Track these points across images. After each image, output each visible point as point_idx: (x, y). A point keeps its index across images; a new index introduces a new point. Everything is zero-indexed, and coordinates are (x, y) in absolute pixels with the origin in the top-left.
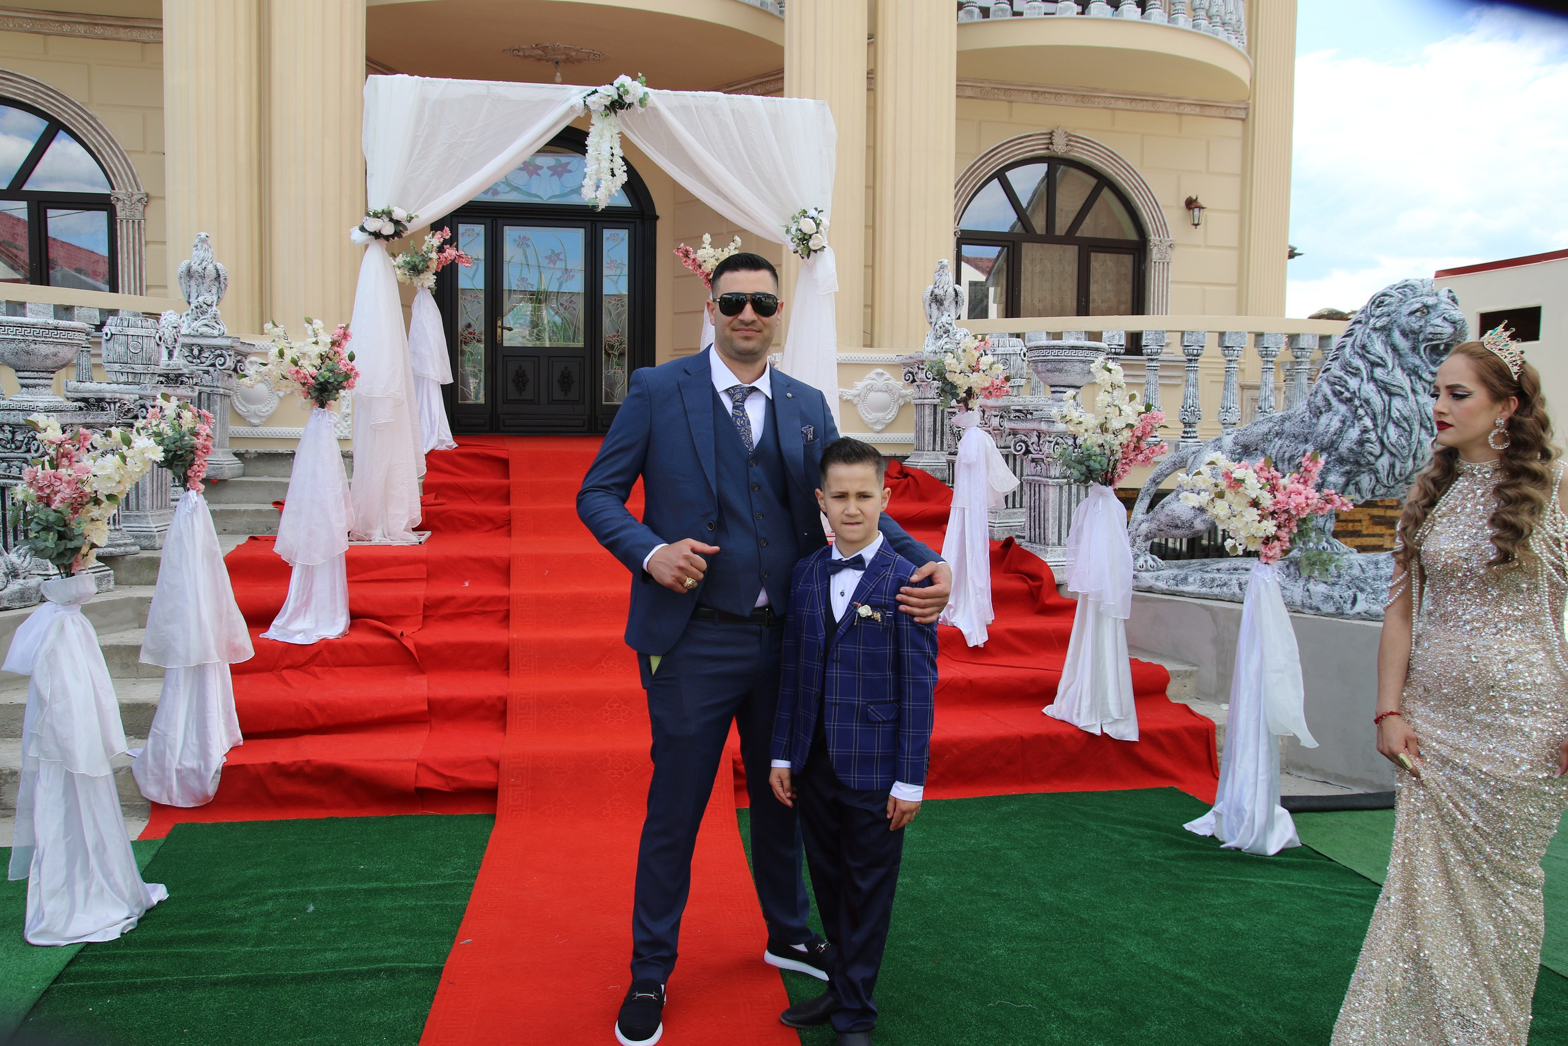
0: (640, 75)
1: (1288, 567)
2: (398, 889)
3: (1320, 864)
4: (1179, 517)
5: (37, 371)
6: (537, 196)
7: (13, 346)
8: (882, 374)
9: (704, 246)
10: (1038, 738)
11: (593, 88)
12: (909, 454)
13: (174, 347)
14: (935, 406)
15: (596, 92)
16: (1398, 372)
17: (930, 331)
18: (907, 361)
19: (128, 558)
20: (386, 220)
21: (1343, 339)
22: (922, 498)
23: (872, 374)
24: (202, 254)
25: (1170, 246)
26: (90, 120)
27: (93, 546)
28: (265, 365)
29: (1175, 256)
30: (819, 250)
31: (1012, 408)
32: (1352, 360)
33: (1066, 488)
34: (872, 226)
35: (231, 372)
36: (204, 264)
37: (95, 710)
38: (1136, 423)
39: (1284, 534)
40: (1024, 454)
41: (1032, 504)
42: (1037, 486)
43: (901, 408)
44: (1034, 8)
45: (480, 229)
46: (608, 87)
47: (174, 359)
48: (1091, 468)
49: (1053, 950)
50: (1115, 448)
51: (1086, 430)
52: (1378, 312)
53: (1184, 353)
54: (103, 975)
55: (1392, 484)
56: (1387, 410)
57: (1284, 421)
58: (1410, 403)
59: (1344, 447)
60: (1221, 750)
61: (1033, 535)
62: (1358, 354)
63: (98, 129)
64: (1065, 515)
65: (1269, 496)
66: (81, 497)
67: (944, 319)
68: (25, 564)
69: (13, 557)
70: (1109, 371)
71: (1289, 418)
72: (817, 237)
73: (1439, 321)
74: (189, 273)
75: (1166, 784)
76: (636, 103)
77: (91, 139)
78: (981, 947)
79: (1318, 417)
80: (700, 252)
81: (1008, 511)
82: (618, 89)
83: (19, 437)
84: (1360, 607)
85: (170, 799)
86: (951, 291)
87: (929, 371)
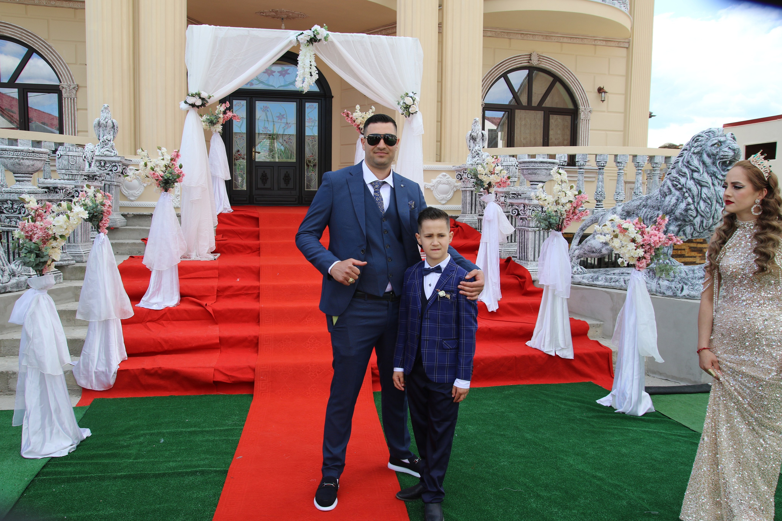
0: (325, 25)
1: (649, 272)
2: (205, 431)
3: (665, 421)
4: (594, 247)
5: (24, 174)
6: (272, 86)
7: (12, 161)
8: (445, 175)
9: (356, 111)
10: (523, 357)
11: (301, 32)
12: (459, 215)
14: (472, 191)
15: (302, 33)
16: (705, 175)
17: (470, 154)
18: (458, 169)
19: (70, 267)
20: (198, 98)
21: (678, 158)
22: (465, 237)
23: (440, 175)
24: (105, 115)
25: (590, 111)
26: (49, 48)
28: (137, 170)
29: (592, 116)
30: (414, 113)
31: (511, 192)
32: (682, 169)
33: (538, 232)
34: (440, 101)
35: (120, 174)
36: (107, 120)
37: (55, 342)
38: (573, 200)
39: (648, 256)
40: (517, 215)
41: (521, 241)
42: (523, 231)
43: (455, 192)
45: (244, 103)
46: (309, 31)
47: (92, 167)
48: (551, 223)
49: (531, 463)
50: (563, 213)
51: (548, 204)
52: (696, 144)
53: (597, 165)
54: (60, 473)
55: (702, 231)
56: (700, 194)
57: (647, 199)
58: (711, 190)
59: (678, 212)
60: (615, 364)
61: (521, 256)
62: (685, 166)
63: (53, 52)
64: (537, 246)
65: (640, 237)
66: (47, 236)
67: (477, 148)
68: (19, 270)
69: (12, 266)
70: (560, 174)
71: (650, 198)
72: (413, 106)
73: (726, 149)
74: (99, 125)
75: (587, 381)
76: (323, 39)
77: (49, 57)
78: (496, 461)
79: (665, 197)
80: (355, 114)
81: (508, 244)
82: (314, 32)
83: (15, 206)
84: (685, 292)
85: (92, 386)
86: (480, 134)
87: (469, 174)
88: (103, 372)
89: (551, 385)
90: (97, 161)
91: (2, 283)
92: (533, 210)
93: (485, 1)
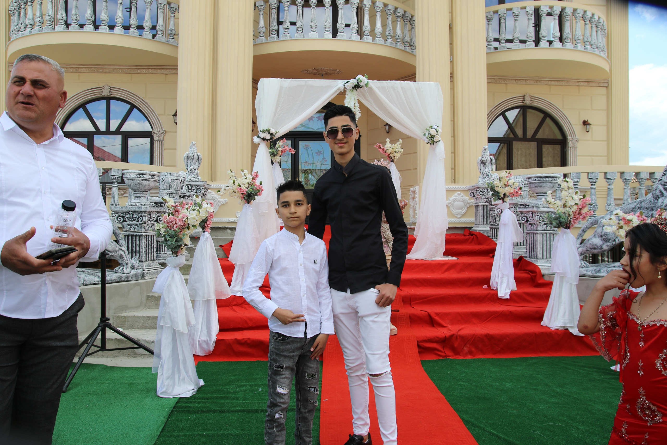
0: (365, 75)
4: (596, 245)
5: (142, 191)
6: (312, 129)
7: (134, 181)
8: (460, 194)
9: (387, 143)
10: (542, 333)
11: (347, 81)
12: (472, 226)
13: (183, 185)
14: (484, 206)
17: (481, 176)
18: (471, 188)
20: (268, 133)
22: (480, 244)
23: (456, 194)
24: (193, 150)
25: (577, 141)
26: (146, 104)
27: (186, 245)
28: (228, 186)
29: (579, 145)
30: (438, 141)
31: (519, 204)
33: (545, 235)
35: (203, 195)
36: (194, 153)
37: (184, 308)
38: (579, 203)
40: (526, 222)
41: (530, 242)
42: (532, 234)
43: (468, 208)
44: (517, 45)
46: (353, 80)
47: (183, 189)
48: (561, 222)
49: (566, 407)
50: (570, 213)
51: (558, 207)
53: (589, 181)
57: (641, 202)
61: (531, 255)
66: (184, 225)
67: (486, 170)
68: (137, 264)
69: (133, 261)
70: (567, 182)
71: (644, 201)
72: (437, 136)
74: (188, 157)
76: (364, 85)
78: (535, 406)
79: (657, 200)
80: (386, 146)
81: (518, 247)
82: (357, 80)
83: (135, 216)
85: (196, 352)
86: (489, 158)
87: (481, 191)
88: (205, 341)
89: (567, 357)
90: (186, 185)
91: (126, 274)
92: (541, 216)
93: (487, 53)
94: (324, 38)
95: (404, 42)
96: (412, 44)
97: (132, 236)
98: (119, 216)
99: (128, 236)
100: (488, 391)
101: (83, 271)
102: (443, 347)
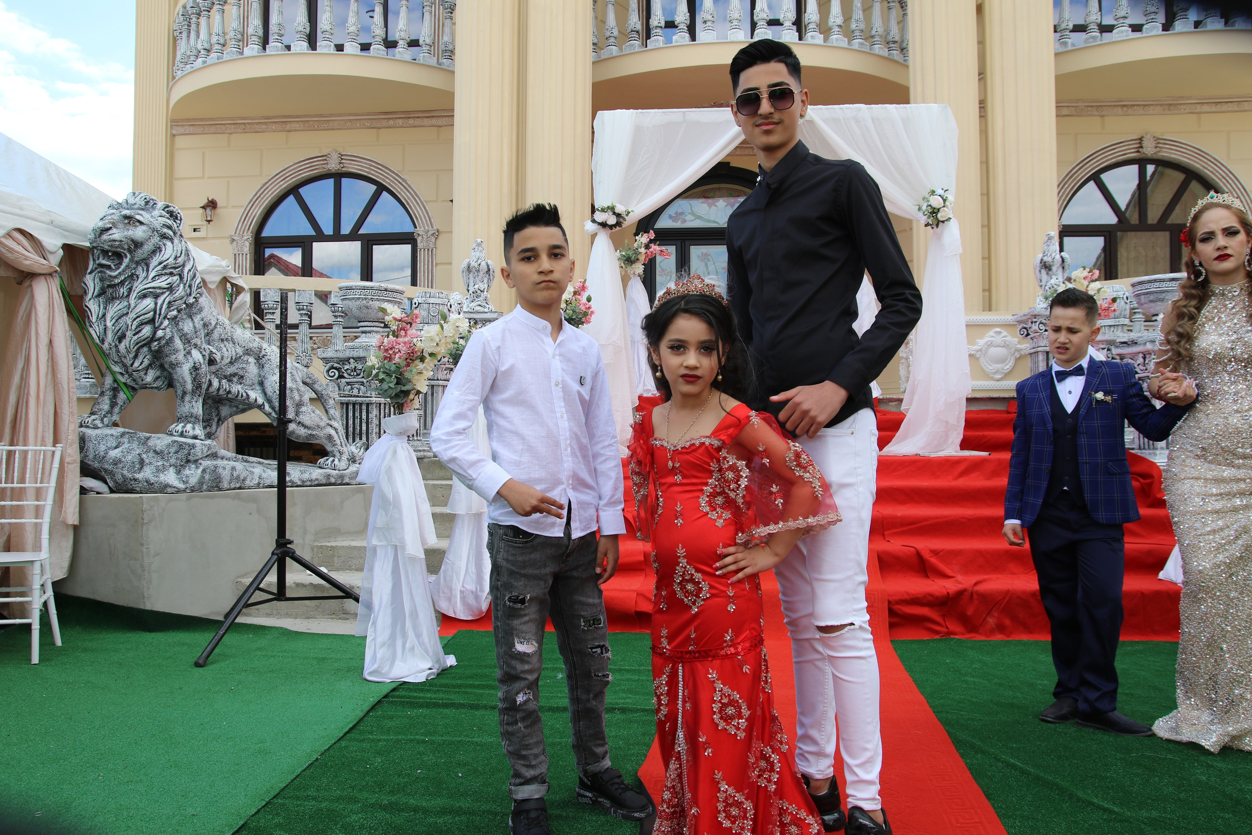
5: (372, 321)
6: (715, 222)
7: (358, 303)
8: (1000, 332)
10: (1157, 593)
14: (1047, 353)
17: (1041, 292)
18: (1021, 319)
19: (426, 460)
20: (611, 213)
23: (991, 333)
24: (478, 254)
26: (403, 182)
27: (418, 393)
30: (947, 220)
31: (1118, 341)
34: (986, 194)
36: (479, 261)
43: (1017, 360)
45: (672, 249)
54: (415, 697)
63: (408, 188)
66: (413, 353)
67: (1053, 281)
68: (360, 454)
72: (944, 210)
74: (469, 269)
77: (403, 195)
83: (359, 367)
85: (455, 612)
86: (1058, 257)
87: (1041, 323)
88: (472, 592)
91: (339, 470)
93: (1056, 55)
94: (728, 40)
95: (889, 43)
96: (904, 45)
97: (354, 405)
98: (332, 367)
99: (347, 404)
100: (1022, 693)
101: (259, 463)
102: (944, 616)
